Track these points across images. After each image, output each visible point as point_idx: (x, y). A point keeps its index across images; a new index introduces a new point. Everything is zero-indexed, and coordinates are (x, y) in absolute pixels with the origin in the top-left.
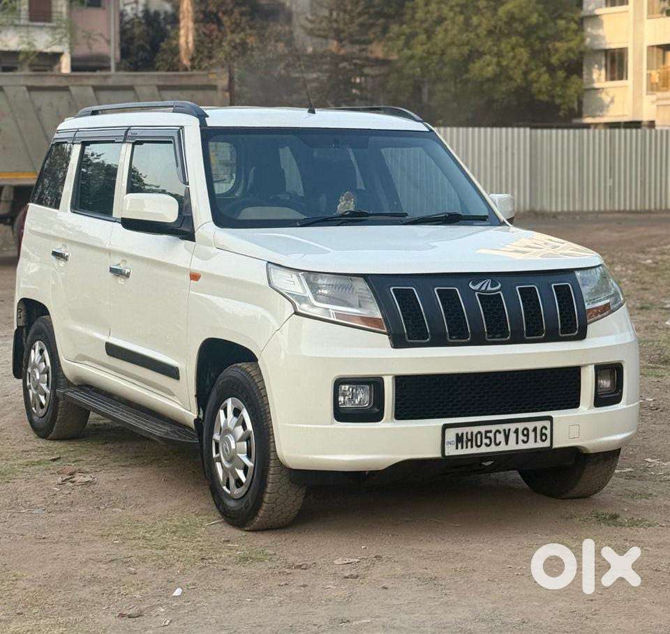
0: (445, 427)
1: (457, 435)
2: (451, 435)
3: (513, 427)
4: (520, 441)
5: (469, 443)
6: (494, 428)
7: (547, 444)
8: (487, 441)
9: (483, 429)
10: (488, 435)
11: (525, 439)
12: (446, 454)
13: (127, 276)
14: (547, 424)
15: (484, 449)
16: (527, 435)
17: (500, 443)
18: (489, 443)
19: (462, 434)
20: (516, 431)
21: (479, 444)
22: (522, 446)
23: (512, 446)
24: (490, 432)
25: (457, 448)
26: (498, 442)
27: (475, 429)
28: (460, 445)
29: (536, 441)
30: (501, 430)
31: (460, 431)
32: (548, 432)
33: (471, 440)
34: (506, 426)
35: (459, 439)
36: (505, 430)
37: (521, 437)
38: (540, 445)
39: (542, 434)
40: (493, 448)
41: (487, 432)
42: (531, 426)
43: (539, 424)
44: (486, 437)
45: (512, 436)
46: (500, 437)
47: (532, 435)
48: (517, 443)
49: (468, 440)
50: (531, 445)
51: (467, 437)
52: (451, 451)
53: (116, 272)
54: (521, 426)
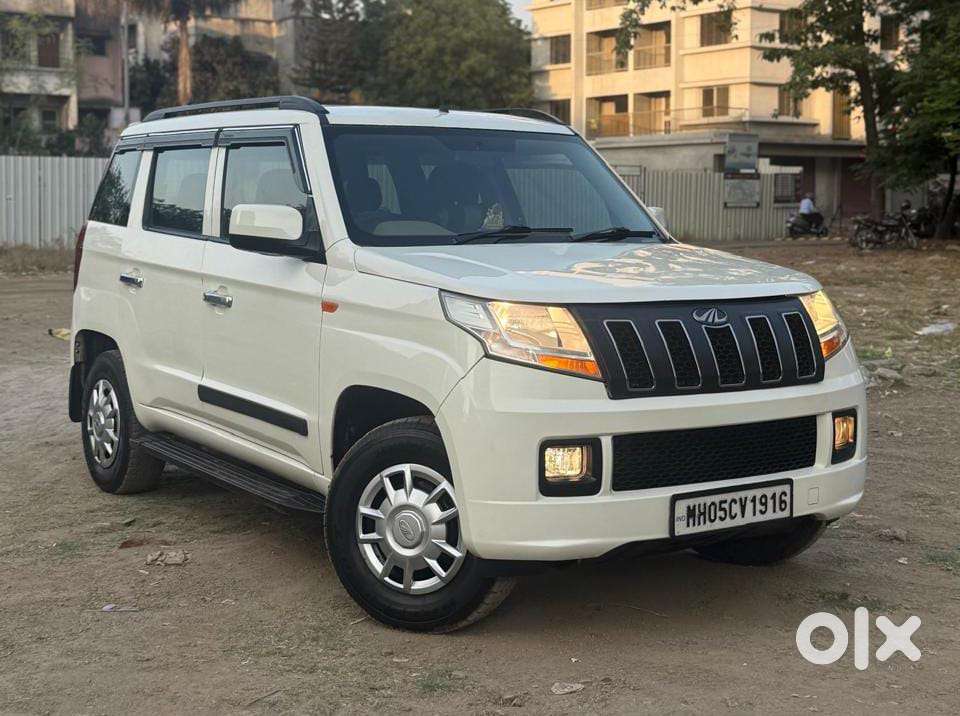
0: (675, 498)
1: (689, 507)
2: (681, 508)
3: (750, 494)
4: (757, 512)
5: (702, 517)
6: (728, 497)
7: (786, 514)
8: (721, 514)
9: (717, 498)
10: (723, 505)
11: (763, 509)
12: (676, 534)
13: (229, 305)
14: (786, 488)
15: (718, 525)
16: (765, 504)
17: (736, 515)
18: (723, 516)
19: (695, 506)
20: (754, 500)
21: (713, 518)
22: (760, 518)
23: (749, 518)
24: (725, 502)
25: (688, 526)
26: (733, 514)
27: (709, 500)
28: (691, 521)
29: (774, 511)
30: (737, 499)
31: (691, 502)
32: (787, 499)
33: (704, 513)
34: (742, 494)
35: (691, 512)
36: (741, 499)
37: (759, 507)
38: (780, 515)
39: (782, 502)
40: (728, 523)
41: (721, 502)
42: (769, 492)
43: (778, 490)
44: (721, 509)
45: (749, 506)
46: (736, 508)
47: (770, 503)
48: (754, 514)
49: (701, 514)
50: (770, 516)
51: (699, 511)
52: (681, 529)
53: (213, 301)
54: (758, 493)
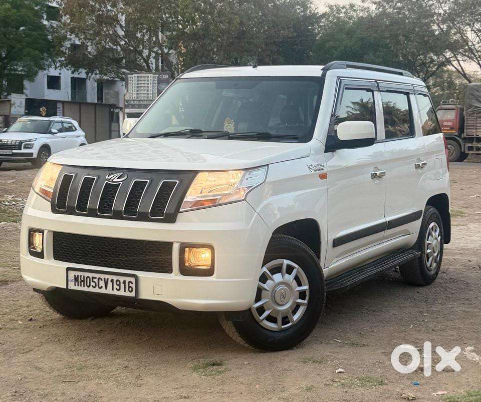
0: (68, 269)
1: (75, 276)
2: (72, 274)
3: (110, 277)
4: (115, 289)
5: (83, 283)
6: (98, 276)
7: (133, 294)
8: (93, 284)
9: (91, 275)
10: (94, 280)
11: (118, 288)
12: (69, 288)
14: (133, 280)
15: (91, 289)
16: (119, 285)
17: (102, 287)
18: (94, 286)
19: (78, 276)
20: (112, 281)
21: (88, 285)
22: (115, 292)
23: (109, 291)
24: (95, 278)
25: (75, 285)
26: (100, 286)
27: (87, 274)
28: (77, 283)
29: (125, 291)
30: (103, 278)
31: (77, 273)
32: (133, 286)
33: (84, 281)
34: (106, 276)
35: (76, 279)
36: (105, 279)
37: (115, 286)
38: (128, 294)
39: (129, 287)
40: (97, 290)
41: (93, 278)
42: (122, 279)
43: (128, 279)
44: (93, 281)
45: (110, 284)
46: (102, 283)
47: (122, 286)
48: (113, 290)
49: (81, 281)
50: (122, 293)
51: (81, 279)
52: (72, 286)
54: (115, 278)
